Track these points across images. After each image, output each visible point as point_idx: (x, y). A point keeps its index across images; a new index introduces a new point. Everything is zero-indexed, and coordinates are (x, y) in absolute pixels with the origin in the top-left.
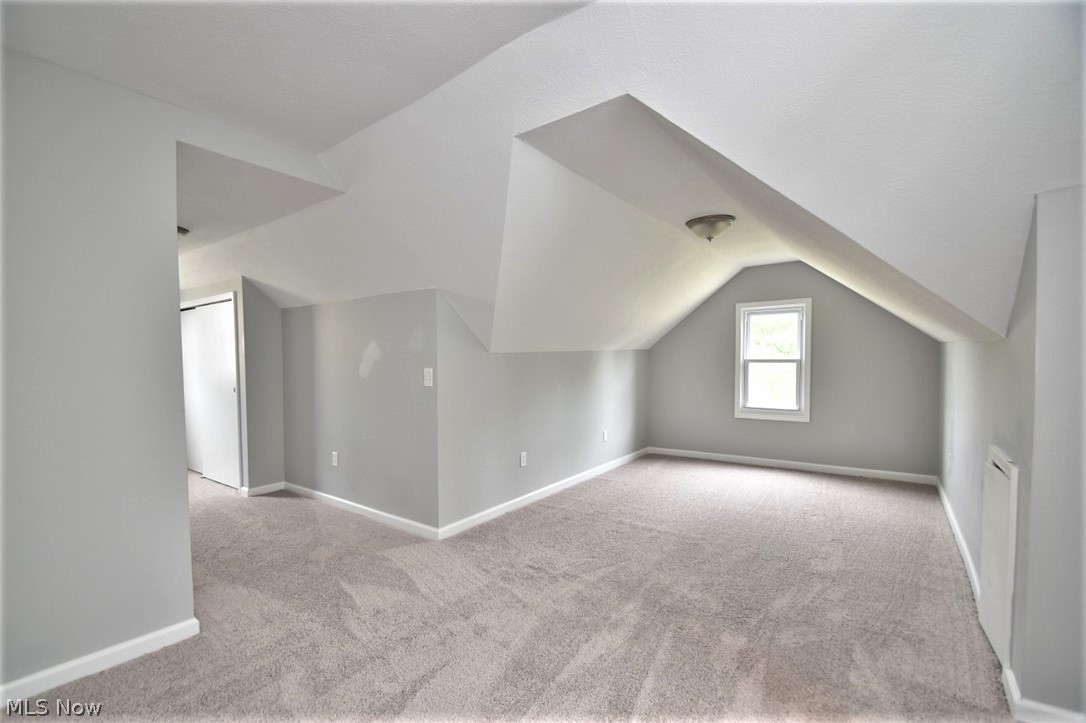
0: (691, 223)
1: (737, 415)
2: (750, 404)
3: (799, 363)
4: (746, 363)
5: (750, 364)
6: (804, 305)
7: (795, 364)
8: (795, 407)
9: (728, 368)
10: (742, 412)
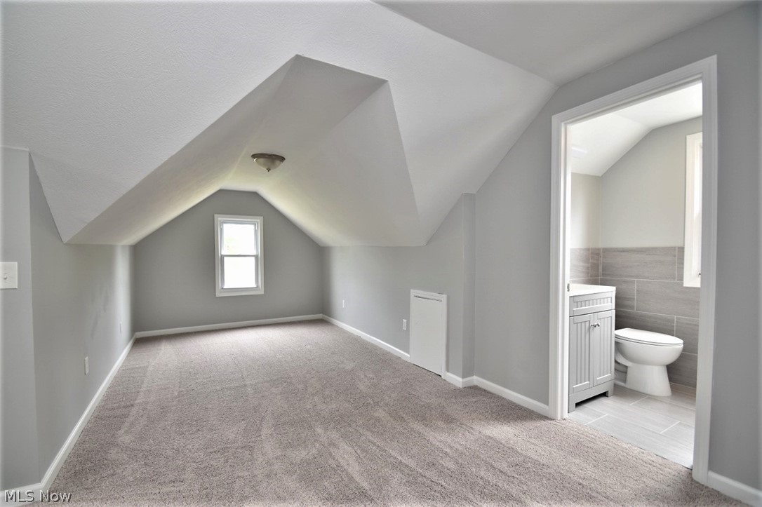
0: (254, 156)
1: (218, 295)
2: (226, 286)
3: (256, 257)
4: (223, 257)
5: (225, 258)
6: (258, 220)
7: (253, 258)
8: (255, 286)
9: (210, 260)
10: (221, 292)
